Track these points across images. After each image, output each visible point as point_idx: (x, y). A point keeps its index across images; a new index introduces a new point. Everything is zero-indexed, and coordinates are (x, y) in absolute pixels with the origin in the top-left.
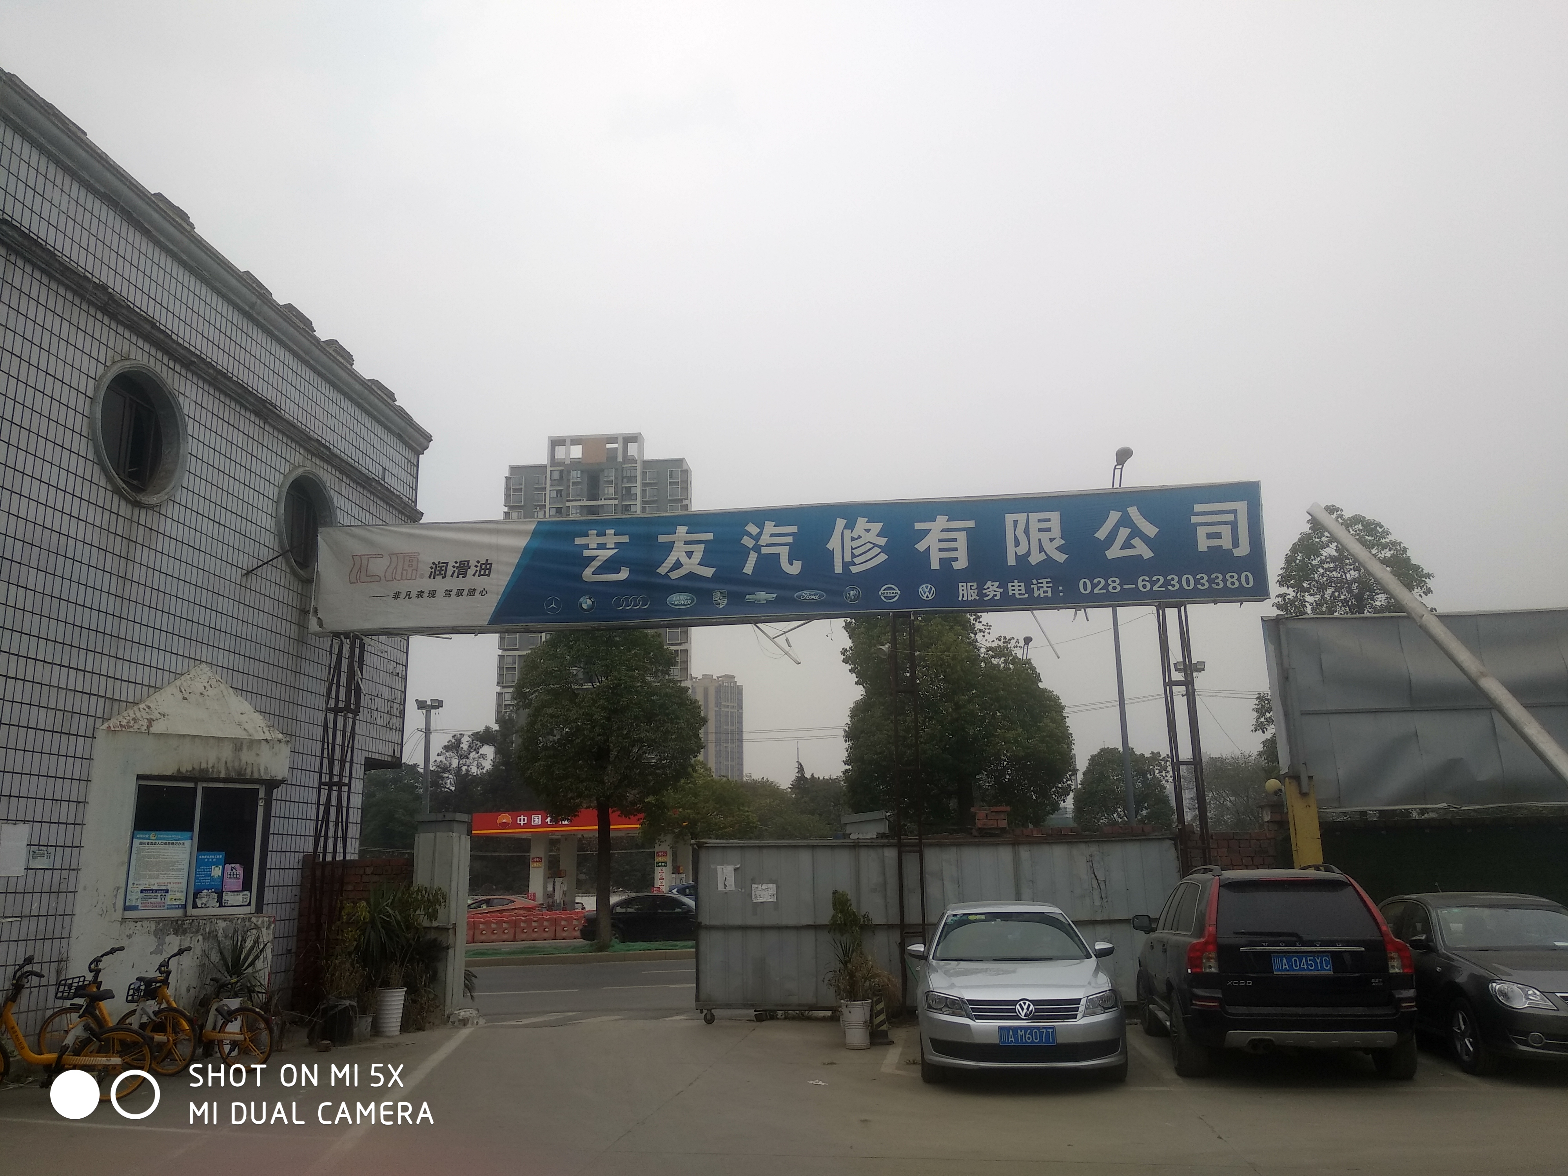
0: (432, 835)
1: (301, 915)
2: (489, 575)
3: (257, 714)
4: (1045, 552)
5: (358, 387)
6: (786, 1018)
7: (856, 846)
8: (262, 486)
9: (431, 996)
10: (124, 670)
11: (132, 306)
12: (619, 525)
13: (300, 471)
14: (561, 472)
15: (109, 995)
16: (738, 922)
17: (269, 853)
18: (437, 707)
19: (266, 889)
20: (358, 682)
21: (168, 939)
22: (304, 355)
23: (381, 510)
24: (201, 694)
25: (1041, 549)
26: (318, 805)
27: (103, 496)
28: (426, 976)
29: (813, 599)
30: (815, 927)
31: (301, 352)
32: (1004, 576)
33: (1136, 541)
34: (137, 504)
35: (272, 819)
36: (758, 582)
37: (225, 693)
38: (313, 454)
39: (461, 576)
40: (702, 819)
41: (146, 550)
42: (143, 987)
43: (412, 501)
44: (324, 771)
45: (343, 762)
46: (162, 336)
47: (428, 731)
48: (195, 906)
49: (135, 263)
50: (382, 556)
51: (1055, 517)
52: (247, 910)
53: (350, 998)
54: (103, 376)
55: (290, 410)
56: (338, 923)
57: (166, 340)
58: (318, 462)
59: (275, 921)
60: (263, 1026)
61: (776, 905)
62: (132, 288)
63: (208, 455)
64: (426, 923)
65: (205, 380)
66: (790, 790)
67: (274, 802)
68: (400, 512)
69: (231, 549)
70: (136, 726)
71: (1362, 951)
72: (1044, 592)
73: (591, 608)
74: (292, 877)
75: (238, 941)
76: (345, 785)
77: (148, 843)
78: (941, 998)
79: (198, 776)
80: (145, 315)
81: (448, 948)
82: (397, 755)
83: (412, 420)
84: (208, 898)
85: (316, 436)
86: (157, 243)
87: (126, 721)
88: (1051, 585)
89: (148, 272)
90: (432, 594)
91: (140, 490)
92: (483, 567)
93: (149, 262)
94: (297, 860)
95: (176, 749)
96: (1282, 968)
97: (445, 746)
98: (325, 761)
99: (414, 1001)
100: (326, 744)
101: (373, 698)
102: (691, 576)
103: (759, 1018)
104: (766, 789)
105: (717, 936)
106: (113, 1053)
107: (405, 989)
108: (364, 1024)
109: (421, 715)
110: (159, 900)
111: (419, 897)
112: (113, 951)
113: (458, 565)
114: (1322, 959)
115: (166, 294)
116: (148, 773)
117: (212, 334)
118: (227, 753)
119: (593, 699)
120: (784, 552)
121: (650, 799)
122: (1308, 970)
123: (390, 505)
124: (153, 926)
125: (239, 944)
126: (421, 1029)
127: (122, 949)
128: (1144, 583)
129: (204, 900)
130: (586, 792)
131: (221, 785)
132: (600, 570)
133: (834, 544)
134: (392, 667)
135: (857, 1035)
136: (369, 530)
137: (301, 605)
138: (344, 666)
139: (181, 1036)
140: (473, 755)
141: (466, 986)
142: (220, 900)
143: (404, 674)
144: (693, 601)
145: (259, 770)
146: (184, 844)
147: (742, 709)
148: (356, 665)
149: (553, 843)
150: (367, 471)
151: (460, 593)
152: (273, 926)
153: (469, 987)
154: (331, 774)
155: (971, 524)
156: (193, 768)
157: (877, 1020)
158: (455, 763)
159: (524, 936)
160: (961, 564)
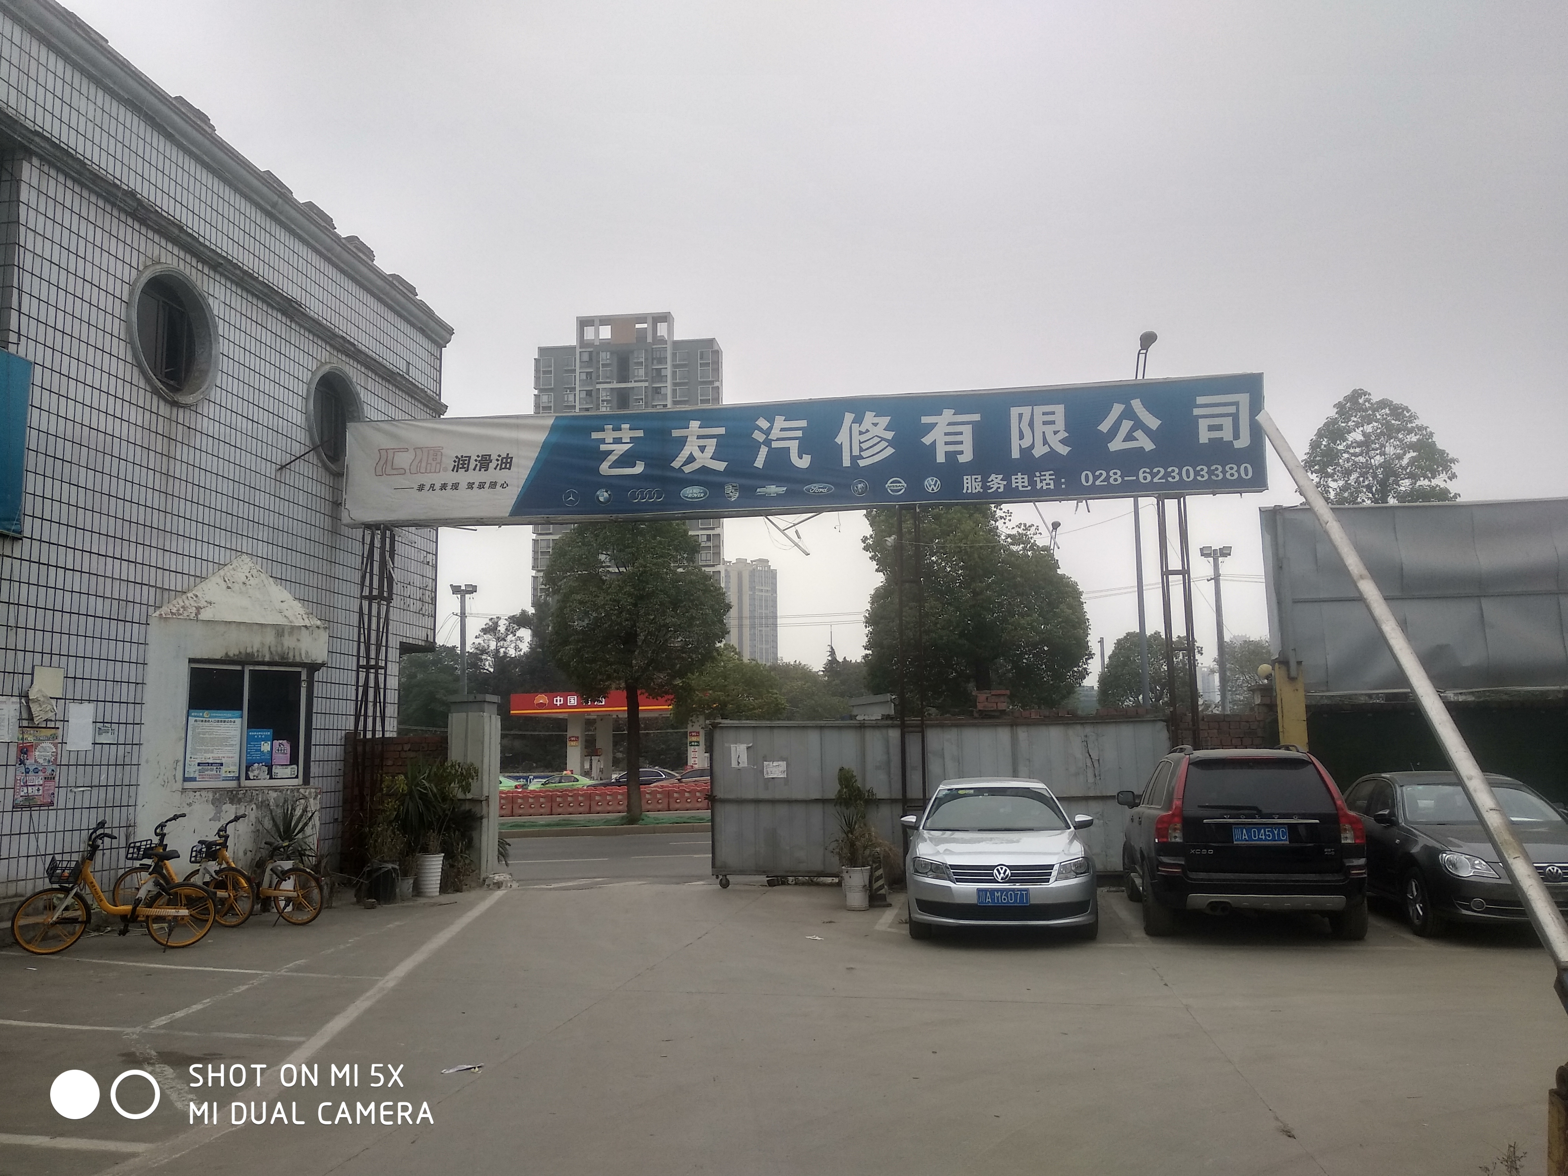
0: (464, 714)
1: (345, 787)
2: (509, 469)
3: (296, 602)
4: (1049, 445)
5: (380, 282)
6: (796, 884)
7: (862, 726)
8: (292, 384)
9: (467, 862)
10: (172, 562)
11: (160, 210)
12: (635, 421)
13: (327, 368)
14: (590, 353)
15: (174, 855)
16: (750, 796)
17: (313, 731)
18: (471, 592)
19: (312, 763)
20: (390, 571)
21: (225, 807)
22: (326, 252)
23: (405, 403)
24: (244, 583)
25: (1045, 442)
26: (357, 686)
27: (143, 397)
28: (462, 844)
29: (821, 492)
30: (823, 801)
31: (323, 250)
32: (1008, 468)
33: (1139, 434)
34: (174, 404)
35: (315, 699)
36: (767, 476)
37: (266, 582)
38: (338, 351)
39: (483, 469)
40: (733, 700)
41: (185, 448)
42: (204, 850)
43: (437, 395)
44: (361, 655)
45: (378, 646)
46: (189, 240)
47: (463, 616)
48: (247, 778)
49: (160, 167)
50: (407, 450)
51: (1059, 410)
52: (295, 782)
53: (393, 862)
54: (136, 280)
55: (315, 308)
56: (379, 794)
57: (194, 243)
58: (344, 358)
59: (321, 792)
60: (313, 884)
61: (786, 780)
62: (159, 192)
63: (239, 355)
64: (460, 796)
65: (232, 281)
66: (822, 673)
67: (316, 684)
68: (425, 405)
69: (264, 445)
70: (186, 614)
71: (1317, 823)
72: (1047, 484)
73: (608, 500)
74: (336, 753)
75: (288, 810)
76: (381, 668)
77: (202, 721)
78: (926, 864)
79: (245, 660)
80: (172, 218)
81: (481, 818)
82: (431, 639)
83: (434, 314)
84: (259, 770)
85: (341, 332)
86: (180, 146)
87: (175, 609)
88: (1054, 477)
89: (173, 176)
90: (455, 486)
91: (176, 390)
92: (504, 461)
93: (174, 166)
94: (339, 737)
95: (223, 635)
96: (1241, 838)
97: (482, 629)
98: (362, 645)
99: (452, 866)
100: (362, 630)
101: (405, 585)
102: (704, 470)
103: (771, 884)
104: (799, 672)
105: (730, 809)
106: (181, 905)
107: (443, 854)
108: (407, 885)
109: (456, 599)
110: (214, 772)
111: (453, 772)
112: (175, 818)
113: (480, 459)
114: (1279, 831)
115: (191, 197)
116: (199, 656)
117: (237, 235)
118: (270, 638)
119: (619, 586)
120: (794, 446)
121: (678, 682)
122: (1266, 840)
123: (415, 399)
124: (211, 795)
125: (289, 812)
126: (458, 890)
127: (184, 815)
128: (1145, 474)
129: (256, 773)
130: (615, 674)
131: (266, 668)
132: (617, 464)
133: (842, 438)
134: (422, 556)
135: (857, 897)
136: (397, 426)
137: (333, 497)
138: (377, 557)
139: (242, 893)
140: (510, 637)
141: (500, 853)
142: (270, 772)
143: (434, 563)
144: (705, 494)
145: (300, 654)
146: (234, 722)
147: (776, 592)
148: (387, 554)
149: (590, 723)
150: (391, 366)
151: (481, 486)
152: (319, 796)
153: (503, 855)
154: (368, 658)
155: (976, 417)
156: (240, 653)
157: (876, 885)
158: (493, 645)
159: (560, 810)
160: (966, 457)
